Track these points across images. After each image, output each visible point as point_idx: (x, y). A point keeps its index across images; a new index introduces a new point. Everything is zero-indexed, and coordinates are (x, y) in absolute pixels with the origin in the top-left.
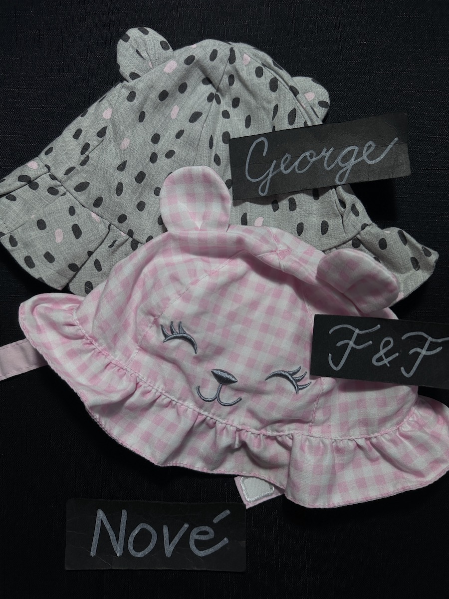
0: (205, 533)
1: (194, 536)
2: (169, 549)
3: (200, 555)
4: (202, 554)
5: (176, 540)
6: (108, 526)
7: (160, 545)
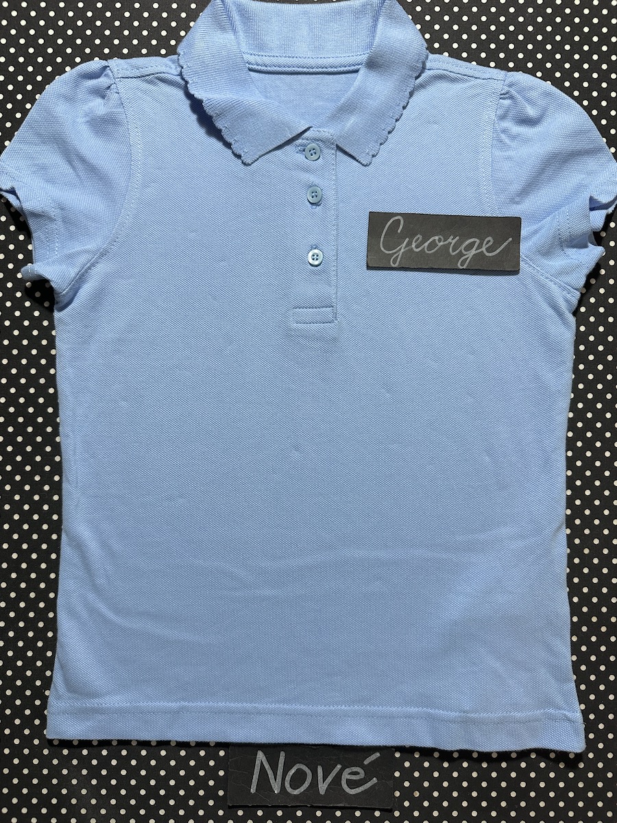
0: (356, 773)
1: (346, 776)
2: (323, 787)
3: (351, 793)
4: (353, 792)
5: (329, 779)
6: (267, 766)
7: (314, 783)
